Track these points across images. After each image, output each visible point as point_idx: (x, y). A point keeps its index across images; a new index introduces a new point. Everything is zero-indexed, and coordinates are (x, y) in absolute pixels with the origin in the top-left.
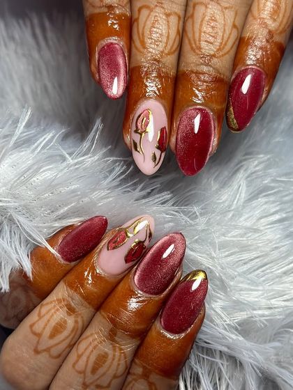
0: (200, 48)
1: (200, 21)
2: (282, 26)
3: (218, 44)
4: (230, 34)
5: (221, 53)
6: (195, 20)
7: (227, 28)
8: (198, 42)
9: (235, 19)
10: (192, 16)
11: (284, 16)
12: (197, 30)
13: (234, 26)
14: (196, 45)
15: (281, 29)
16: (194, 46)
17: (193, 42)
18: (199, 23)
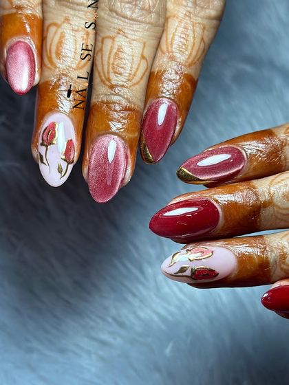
0: (109, 80)
1: (108, 54)
2: (191, 58)
3: (127, 75)
4: (139, 65)
5: (131, 84)
6: (104, 53)
7: (135, 59)
8: (106, 74)
9: (143, 50)
10: (101, 50)
11: (192, 49)
12: (105, 63)
13: (143, 57)
14: (105, 76)
15: (190, 61)
16: (103, 78)
17: (102, 74)
18: (107, 56)
